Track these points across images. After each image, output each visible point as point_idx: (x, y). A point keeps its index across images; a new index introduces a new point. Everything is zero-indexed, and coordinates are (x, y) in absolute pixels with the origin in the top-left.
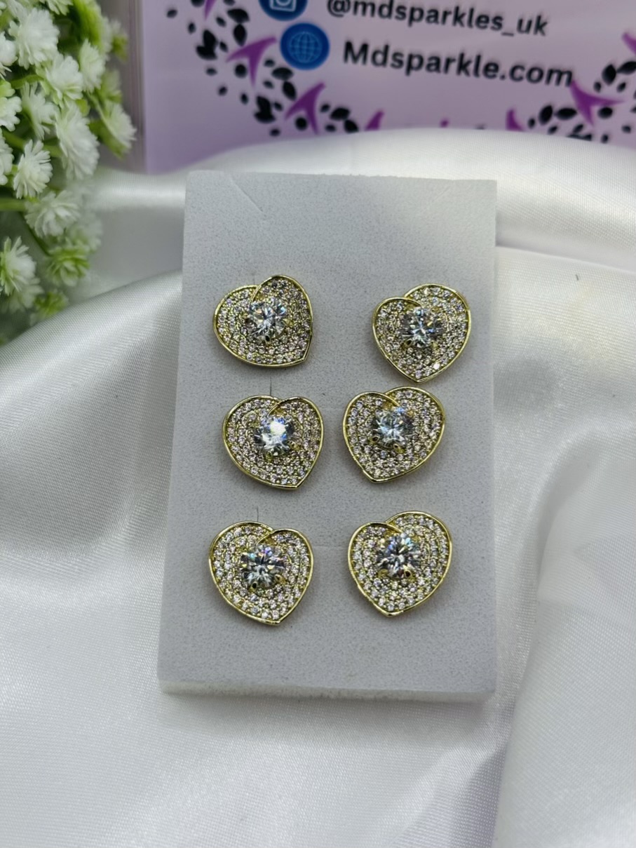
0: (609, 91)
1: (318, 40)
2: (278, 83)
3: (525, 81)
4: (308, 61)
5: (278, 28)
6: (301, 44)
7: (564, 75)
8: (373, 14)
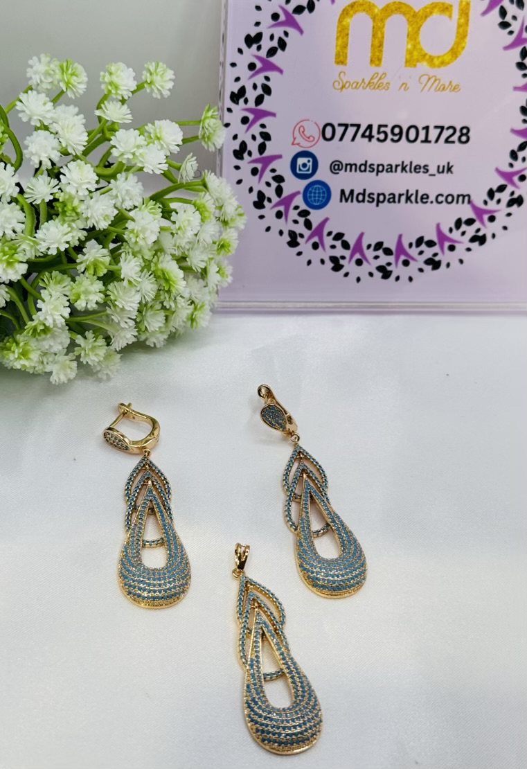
0: (492, 205)
1: (324, 190)
2: (301, 220)
3: (444, 203)
4: (318, 204)
5: (303, 184)
6: (315, 193)
7: (466, 198)
8: (356, 170)
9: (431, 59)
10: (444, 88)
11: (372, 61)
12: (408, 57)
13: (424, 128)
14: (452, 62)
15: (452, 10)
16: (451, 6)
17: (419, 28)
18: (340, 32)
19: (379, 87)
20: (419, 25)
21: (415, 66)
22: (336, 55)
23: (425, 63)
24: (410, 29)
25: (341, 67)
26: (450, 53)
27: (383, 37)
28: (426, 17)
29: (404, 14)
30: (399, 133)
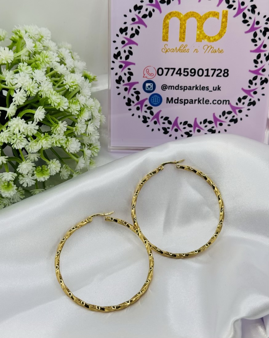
0: (240, 105)
1: (159, 98)
2: (149, 111)
3: (217, 104)
4: (156, 104)
5: (148, 95)
6: (155, 99)
7: (227, 102)
8: (174, 89)
9: (209, 38)
10: (215, 51)
11: (180, 39)
12: (198, 37)
13: (206, 70)
14: (220, 39)
15: (219, 15)
16: (219, 13)
17: (203, 24)
18: (164, 26)
19: (184, 51)
20: (203, 22)
21: (201, 41)
22: (163, 37)
23: (206, 40)
24: (198, 24)
25: (166, 42)
26: (218, 35)
27: (185, 28)
28: (206, 18)
29: (195, 17)
30: (194, 72)
